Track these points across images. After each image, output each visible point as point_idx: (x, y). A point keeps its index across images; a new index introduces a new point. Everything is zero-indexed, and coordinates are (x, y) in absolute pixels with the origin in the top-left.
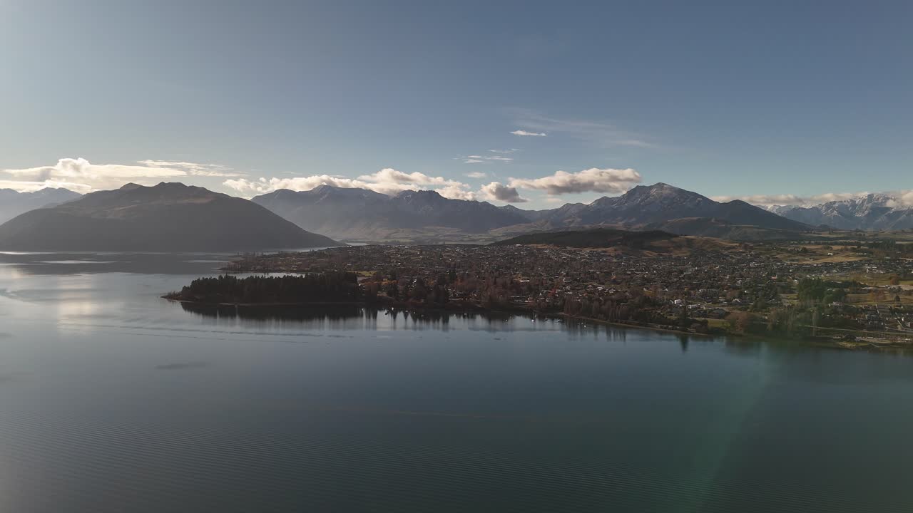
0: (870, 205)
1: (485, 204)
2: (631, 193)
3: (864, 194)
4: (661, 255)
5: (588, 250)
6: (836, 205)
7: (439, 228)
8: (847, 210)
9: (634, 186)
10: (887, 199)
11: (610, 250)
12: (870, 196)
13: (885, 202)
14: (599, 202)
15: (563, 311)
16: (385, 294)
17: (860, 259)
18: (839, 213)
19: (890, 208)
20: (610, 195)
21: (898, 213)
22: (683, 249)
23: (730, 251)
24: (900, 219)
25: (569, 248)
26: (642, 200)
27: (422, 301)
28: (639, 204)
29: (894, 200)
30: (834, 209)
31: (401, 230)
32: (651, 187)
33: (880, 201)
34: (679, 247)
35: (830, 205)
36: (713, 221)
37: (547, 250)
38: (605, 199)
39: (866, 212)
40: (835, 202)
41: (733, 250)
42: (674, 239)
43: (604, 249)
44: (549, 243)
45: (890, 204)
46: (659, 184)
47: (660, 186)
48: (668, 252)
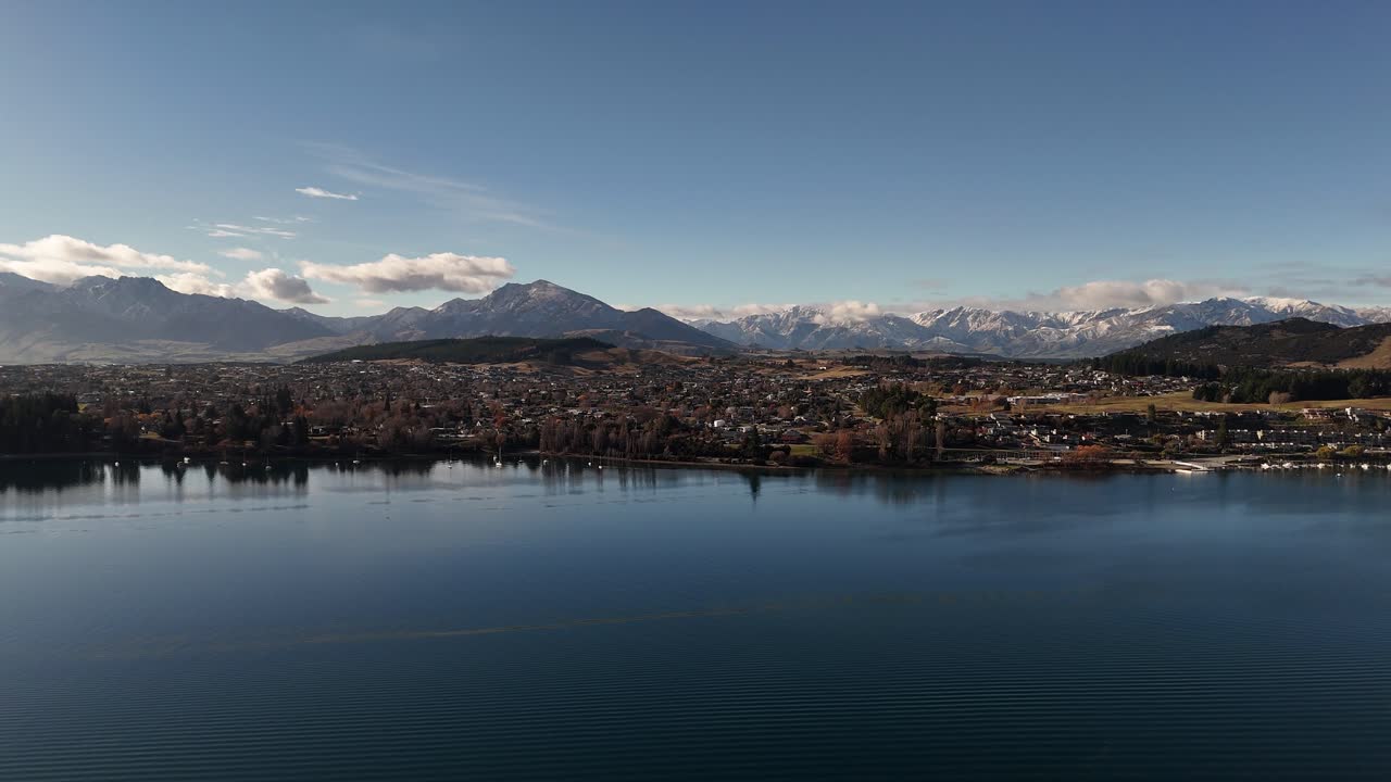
0: (795, 320)
1: (254, 305)
2: (499, 294)
3: (789, 307)
4: (601, 373)
5: (486, 367)
6: (758, 320)
7: (167, 342)
8: (771, 326)
9: (502, 283)
10: (814, 313)
11: (522, 366)
12: (796, 310)
13: (813, 316)
14: (449, 306)
15: (537, 448)
16: (153, 436)
17: (864, 373)
18: (762, 330)
19: (817, 325)
20: (466, 297)
21: (827, 331)
22: (627, 364)
23: (693, 366)
24: (829, 338)
25: (449, 364)
26: (517, 305)
27: (249, 444)
28: (513, 310)
29: (822, 314)
30: (756, 325)
31: (90, 346)
32: (529, 286)
33: (806, 315)
34: (620, 361)
35: (751, 320)
36: (626, 334)
37: (416, 367)
38: (458, 301)
39: (792, 329)
40: (757, 317)
41: (697, 365)
42: (610, 351)
43: (512, 365)
44: (413, 357)
45: (818, 319)
46: (540, 282)
47: (542, 284)
48: (607, 369)
